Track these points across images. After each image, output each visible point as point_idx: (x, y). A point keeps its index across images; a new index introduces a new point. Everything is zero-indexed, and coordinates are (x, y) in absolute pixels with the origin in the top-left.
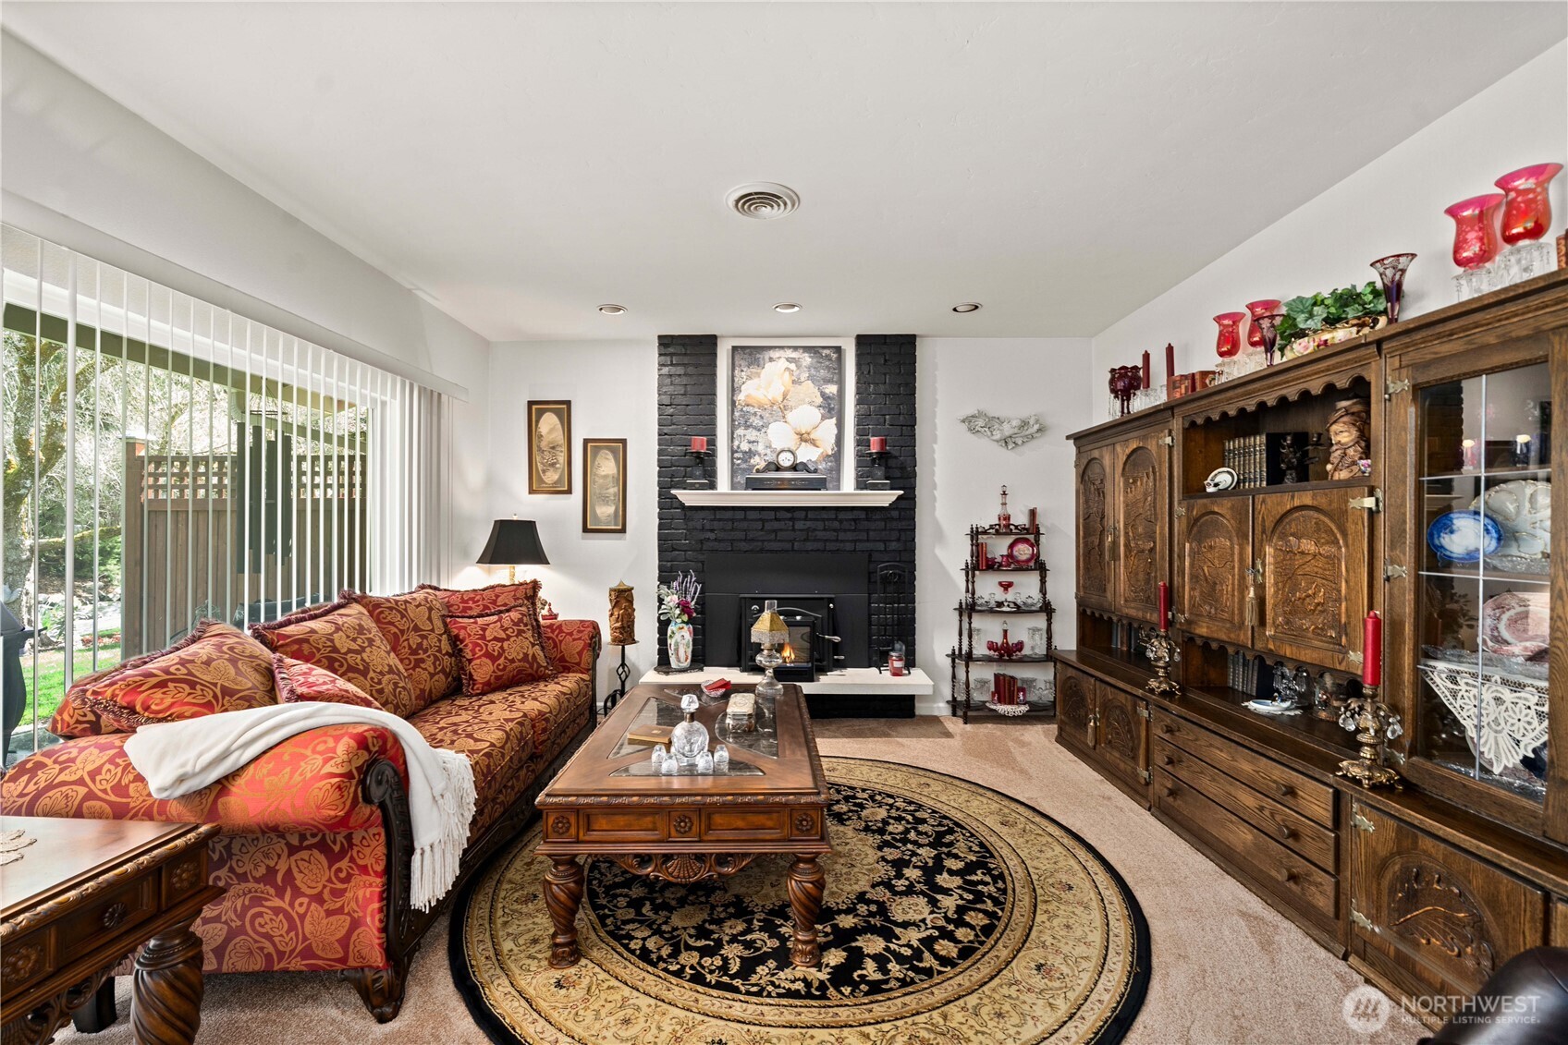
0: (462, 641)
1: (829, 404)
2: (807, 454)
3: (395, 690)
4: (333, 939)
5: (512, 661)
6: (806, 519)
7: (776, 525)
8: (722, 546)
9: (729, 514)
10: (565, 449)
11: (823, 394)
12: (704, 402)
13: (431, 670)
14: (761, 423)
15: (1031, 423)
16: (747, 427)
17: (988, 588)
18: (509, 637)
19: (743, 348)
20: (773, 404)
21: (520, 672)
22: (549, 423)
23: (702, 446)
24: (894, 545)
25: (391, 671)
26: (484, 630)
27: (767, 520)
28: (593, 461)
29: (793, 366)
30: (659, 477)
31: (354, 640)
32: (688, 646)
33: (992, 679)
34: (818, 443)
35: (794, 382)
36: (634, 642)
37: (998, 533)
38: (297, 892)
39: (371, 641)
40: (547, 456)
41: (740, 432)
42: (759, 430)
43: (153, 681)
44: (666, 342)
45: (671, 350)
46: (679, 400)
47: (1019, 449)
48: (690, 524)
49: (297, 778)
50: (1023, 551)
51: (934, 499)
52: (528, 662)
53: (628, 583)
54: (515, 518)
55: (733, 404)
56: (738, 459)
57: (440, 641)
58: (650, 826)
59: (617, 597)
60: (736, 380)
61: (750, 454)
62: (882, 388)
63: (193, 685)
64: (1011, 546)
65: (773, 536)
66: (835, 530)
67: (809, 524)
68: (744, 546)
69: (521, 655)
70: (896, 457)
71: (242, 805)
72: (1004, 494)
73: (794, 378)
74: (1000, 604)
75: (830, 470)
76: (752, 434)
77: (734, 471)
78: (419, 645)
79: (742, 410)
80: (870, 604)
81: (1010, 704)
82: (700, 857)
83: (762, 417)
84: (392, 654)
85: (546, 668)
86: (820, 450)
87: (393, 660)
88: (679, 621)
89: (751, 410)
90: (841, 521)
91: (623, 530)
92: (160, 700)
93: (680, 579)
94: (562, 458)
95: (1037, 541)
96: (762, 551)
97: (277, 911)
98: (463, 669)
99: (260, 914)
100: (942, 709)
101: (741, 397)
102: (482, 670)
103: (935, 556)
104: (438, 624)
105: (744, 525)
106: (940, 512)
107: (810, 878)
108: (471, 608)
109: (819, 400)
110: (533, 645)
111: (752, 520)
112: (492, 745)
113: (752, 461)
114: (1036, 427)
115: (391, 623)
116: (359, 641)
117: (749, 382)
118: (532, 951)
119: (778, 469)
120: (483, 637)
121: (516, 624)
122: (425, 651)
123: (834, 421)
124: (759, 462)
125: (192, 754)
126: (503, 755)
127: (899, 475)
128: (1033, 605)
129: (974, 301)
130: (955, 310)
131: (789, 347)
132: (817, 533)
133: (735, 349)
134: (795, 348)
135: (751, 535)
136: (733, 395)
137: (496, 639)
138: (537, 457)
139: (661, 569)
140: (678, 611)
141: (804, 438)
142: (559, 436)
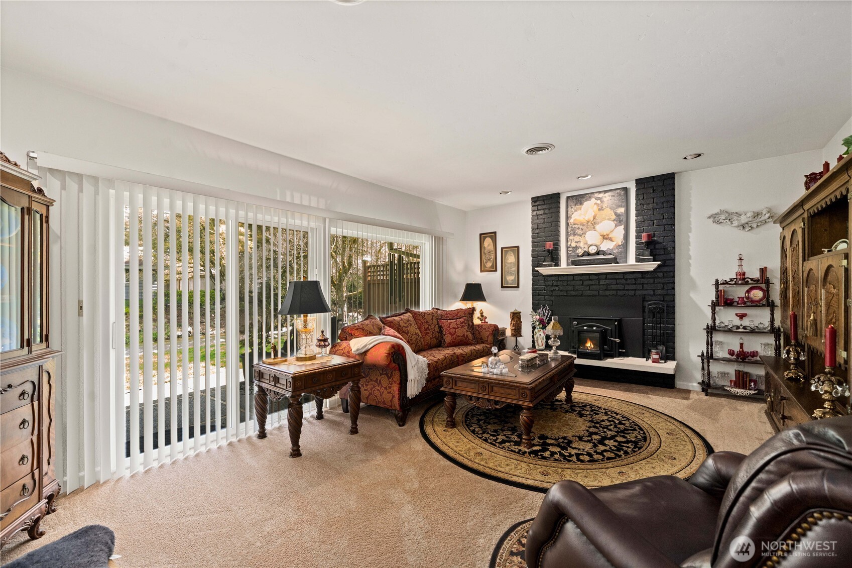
0: (442, 328)
1: (620, 218)
2: (605, 246)
3: (416, 340)
4: (389, 400)
5: (459, 336)
6: (606, 279)
7: (590, 282)
8: (561, 293)
9: (565, 278)
10: (494, 252)
11: (616, 214)
12: (553, 225)
13: (431, 336)
14: (582, 232)
15: (764, 213)
16: (574, 235)
17: (728, 317)
18: (458, 328)
19: (572, 197)
20: (588, 222)
21: (461, 341)
22: (488, 242)
23: (550, 247)
24: (659, 292)
25: (416, 334)
26: (450, 324)
27: (585, 280)
28: (505, 257)
29: (599, 202)
30: (532, 262)
31: (406, 323)
32: (543, 339)
33: (734, 373)
34: (613, 239)
35: (599, 210)
36: (521, 336)
37: (736, 283)
38: (382, 386)
39: (411, 324)
40: (487, 256)
41: (571, 238)
42: (581, 236)
43: (356, 328)
44: (535, 200)
45: (537, 203)
46: (541, 226)
47: (753, 231)
48: (546, 283)
49: (379, 353)
50: (758, 294)
51: (690, 265)
52: (464, 337)
53: (519, 310)
54: (473, 283)
55: (567, 224)
56: (570, 251)
57: (435, 327)
58: (474, 387)
59: (513, 316)
60: (569, 213)
61: (576, 248)
62: (651, 206)
63: (363, 330)
64: (748, 292)
65: (588, 288)
66: (623, 284)
67: (607, 281)
68: (573, 293)
69: (462, 335)
70: (661, 243)
71: (369, 358)
72: (741, 259)
73: (599, 207)
74: (738, 327)
75: (621, 253)
76: (577, 238)
77: (568, 258)
78: (428, 328)
79: (572, 227)
80: (644, 324)
81: (743, 388)
82: (489, 400)
83: (582, 229)
84: (418, 329)
85: (472, 340)
86: (614, 243)
87: (418, 331)
88: (538, 327)
89: (577, 226)
90: (626, 279)
91: (518, 287)
92: (357, 333)
93: (541, 308)
94: (493, 257)
95: (768, 287)
96: (582, 295)
97: (378, 390)
98: (442, 338)
99: (375, 390)
100: (695, 386)
101: (571, 221)
102: (448, 339)
103: (691, 299)
104: (435, 321)
105: (573, 283)
106: (693, 272)
107: (526, 415)
108: (449, 317)
109: (614, 217)
110: (467, 331)
111: (577, 280)
112: (439, 359)
113: (577, 251)
114: (768, 215)
115: (419, 320)
116: (407, 324)
117: (575, 213)
118: (442, 423)
119: (589, 254)
120: (449, 327)
121: (462, 323)
122: (429, 330)
123: (622, 227)
124: (580, 252)
125: (360, 345)
126: (442, 364)
127: (663, 253)
128: (764, 329)
129: (698, 152)
130: (685, 158)
131: (597, 192)
132: (612, 286)
133: (568, 198)
134: (600, 192)
135: (576, 288)
136: (567, 220)
137: (454, 328)
138: (483, 257)
139: (533, 304)
140: (538, 323)
141: (605, 237)
142: (492, 247)
